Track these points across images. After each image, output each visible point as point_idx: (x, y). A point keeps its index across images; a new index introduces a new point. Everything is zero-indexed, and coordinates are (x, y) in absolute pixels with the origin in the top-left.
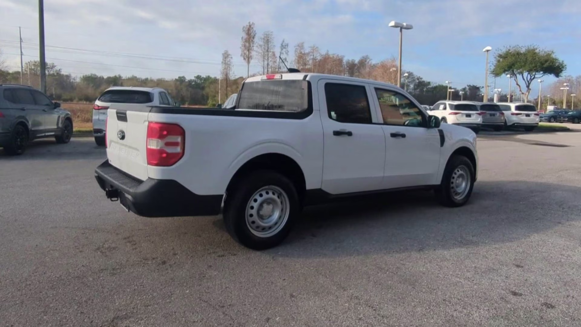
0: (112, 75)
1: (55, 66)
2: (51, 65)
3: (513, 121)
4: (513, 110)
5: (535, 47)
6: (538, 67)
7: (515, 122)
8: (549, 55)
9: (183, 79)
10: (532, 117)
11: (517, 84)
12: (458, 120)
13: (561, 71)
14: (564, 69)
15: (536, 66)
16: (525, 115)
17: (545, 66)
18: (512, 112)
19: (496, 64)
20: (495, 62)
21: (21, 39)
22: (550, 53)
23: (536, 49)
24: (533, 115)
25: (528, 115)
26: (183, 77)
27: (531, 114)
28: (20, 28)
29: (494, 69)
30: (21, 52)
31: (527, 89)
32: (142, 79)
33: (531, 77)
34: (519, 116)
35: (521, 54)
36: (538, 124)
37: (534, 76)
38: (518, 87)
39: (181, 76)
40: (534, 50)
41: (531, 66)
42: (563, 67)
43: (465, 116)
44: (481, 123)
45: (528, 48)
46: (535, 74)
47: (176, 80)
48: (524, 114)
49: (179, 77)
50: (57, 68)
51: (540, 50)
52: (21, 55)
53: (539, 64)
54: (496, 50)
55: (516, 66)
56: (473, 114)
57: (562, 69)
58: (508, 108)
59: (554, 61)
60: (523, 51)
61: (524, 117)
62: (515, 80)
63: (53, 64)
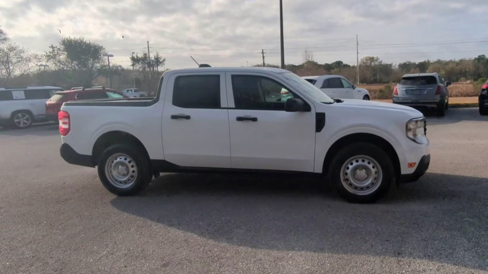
0: (422, 60)
1: (378, 59)
2: (376, 58)
9: (482, 57)
21: (357, 42)
26: (483, 55)
28: (357, 35)
30: (358, 52)
32: (446, 61)
39: (481, 54)
47: (475, 59)
49: (479, 56)
50: (380, 60)
52: (357, 54)
63: (377, 57)
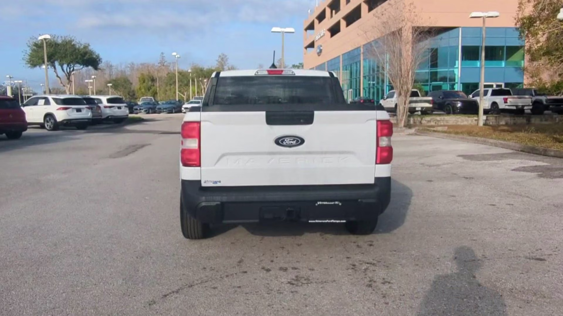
3: (108, 114)
4: (105, 103)
5: (72, 39)
6: (79, 58)
7: (109, 115)
8: (85, 47)
10: (123, 109)
11: (57, 76)
12: (69, 116)
13: (98, 64)
14: (100, 62)
15: (77, 58)
16: (117, 108)
17: (85, 58)
18: (104, 105)
19: (31, 53)
20: (29, 51)
22: (87, 45)
23: (73, 40)
24: (124, 107)
25: (119, 108)
27: (122, 106)
29: (29, 59)
31: (67, 81)
33: (70, 68)
34: (112, 108)
35: (58, 45)
36: (128, 115)
37: (74, 68)
38: (58, 79)
40: (70, 41)
41: (72, 57)
42: (99, 60)
43: (75, 111)
44: (91, 117)
45: (65, 39)
46: (74, 66)
48: (116, 106)
51: (76, 42)
53: (79, 56)
54: (31, 38)
55: (56, 57)
56: (83, 108)
57: (99, 62)
58: (100, 101)
59: (91, 53)
60: (60, 41)
61: (117, 110)
62: (55, 71)
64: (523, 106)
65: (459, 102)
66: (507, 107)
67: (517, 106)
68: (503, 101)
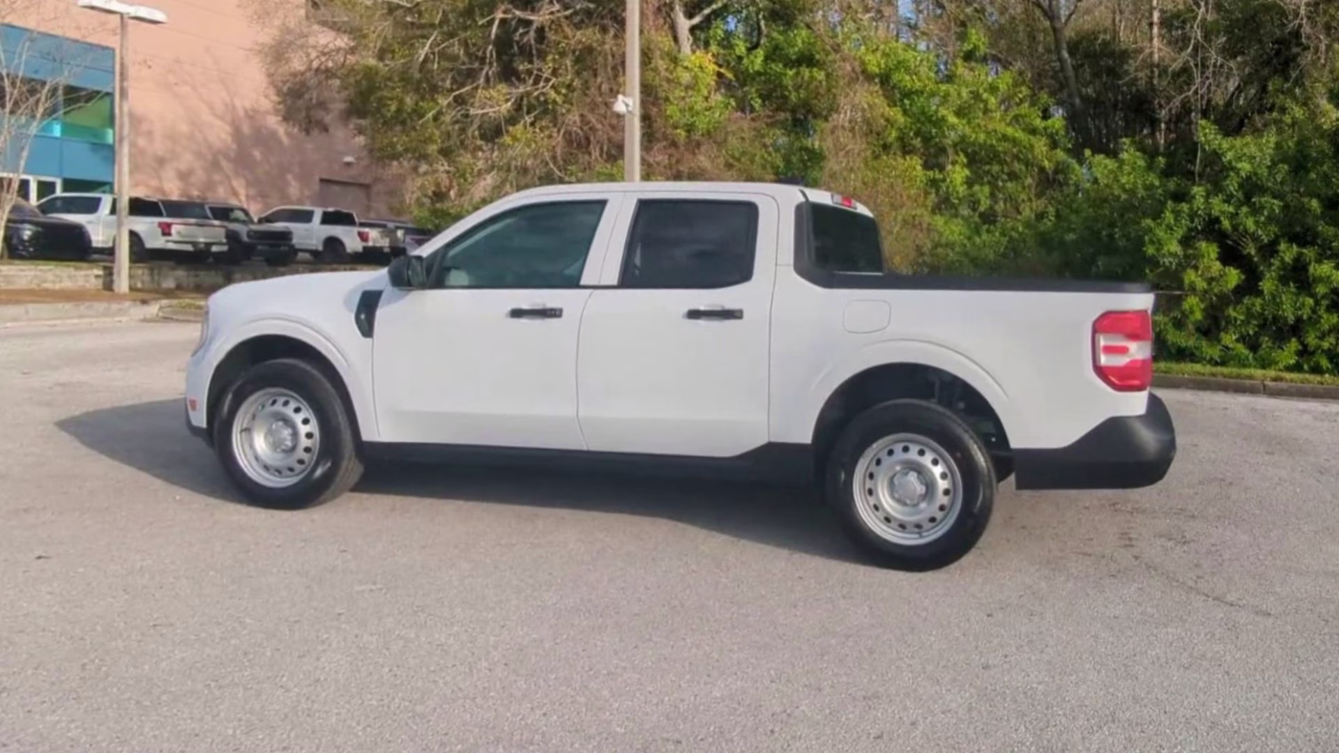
64: (209, 245)
65: (28, 226)
66: (171, 246)
67: (194, 244)
68: (159, 230)
